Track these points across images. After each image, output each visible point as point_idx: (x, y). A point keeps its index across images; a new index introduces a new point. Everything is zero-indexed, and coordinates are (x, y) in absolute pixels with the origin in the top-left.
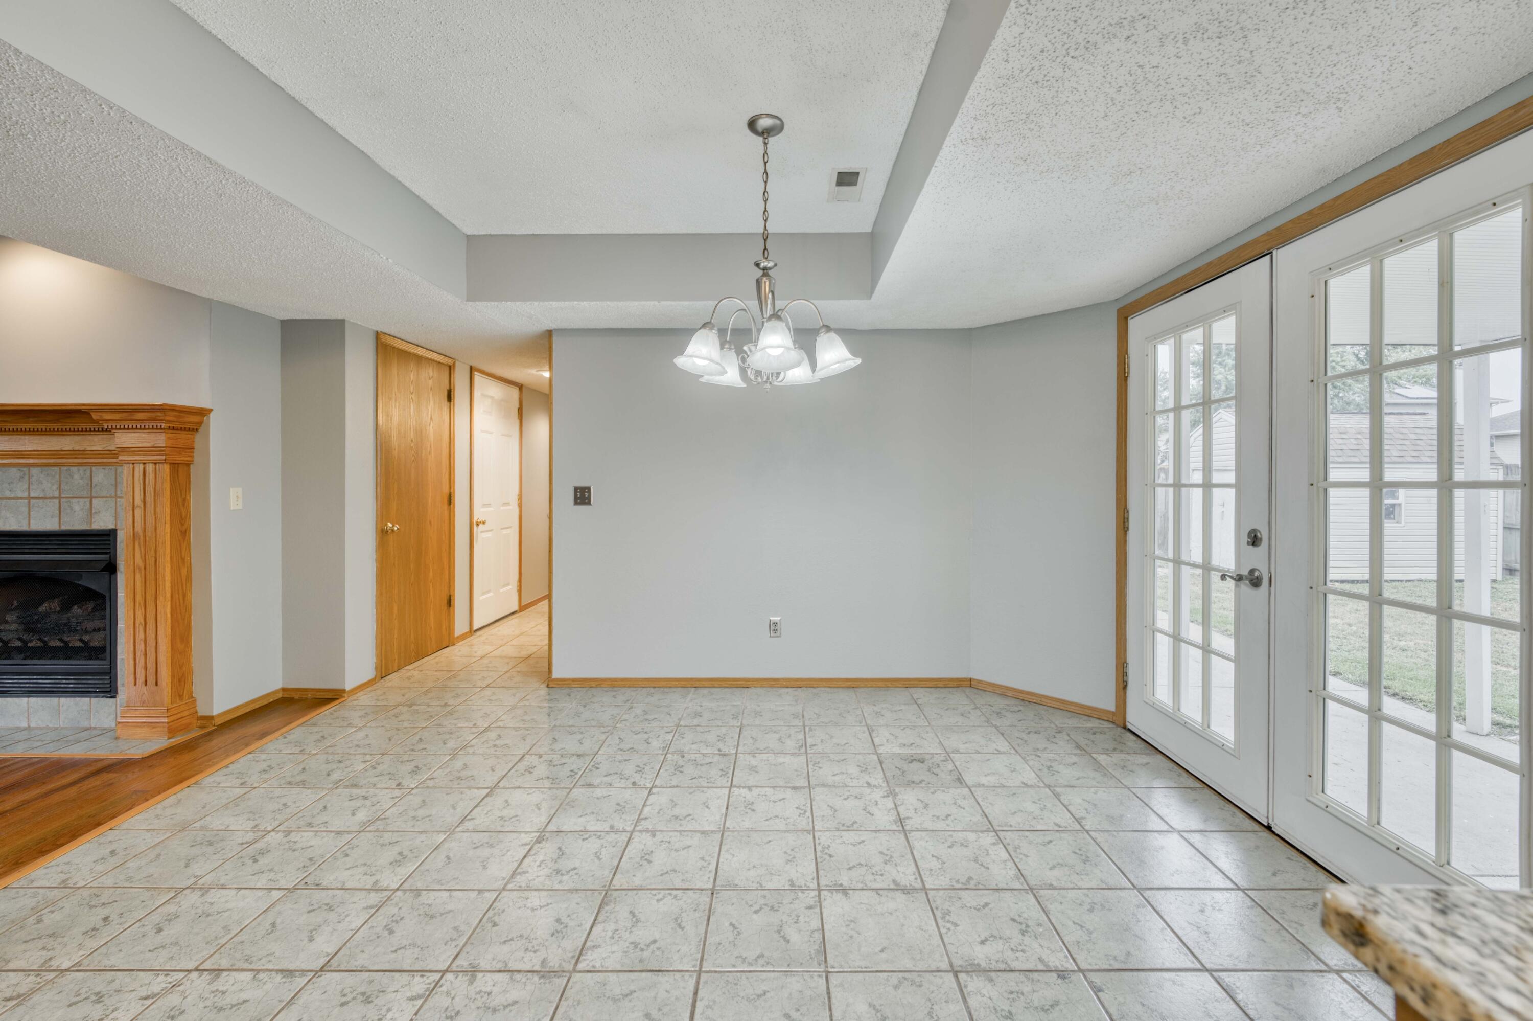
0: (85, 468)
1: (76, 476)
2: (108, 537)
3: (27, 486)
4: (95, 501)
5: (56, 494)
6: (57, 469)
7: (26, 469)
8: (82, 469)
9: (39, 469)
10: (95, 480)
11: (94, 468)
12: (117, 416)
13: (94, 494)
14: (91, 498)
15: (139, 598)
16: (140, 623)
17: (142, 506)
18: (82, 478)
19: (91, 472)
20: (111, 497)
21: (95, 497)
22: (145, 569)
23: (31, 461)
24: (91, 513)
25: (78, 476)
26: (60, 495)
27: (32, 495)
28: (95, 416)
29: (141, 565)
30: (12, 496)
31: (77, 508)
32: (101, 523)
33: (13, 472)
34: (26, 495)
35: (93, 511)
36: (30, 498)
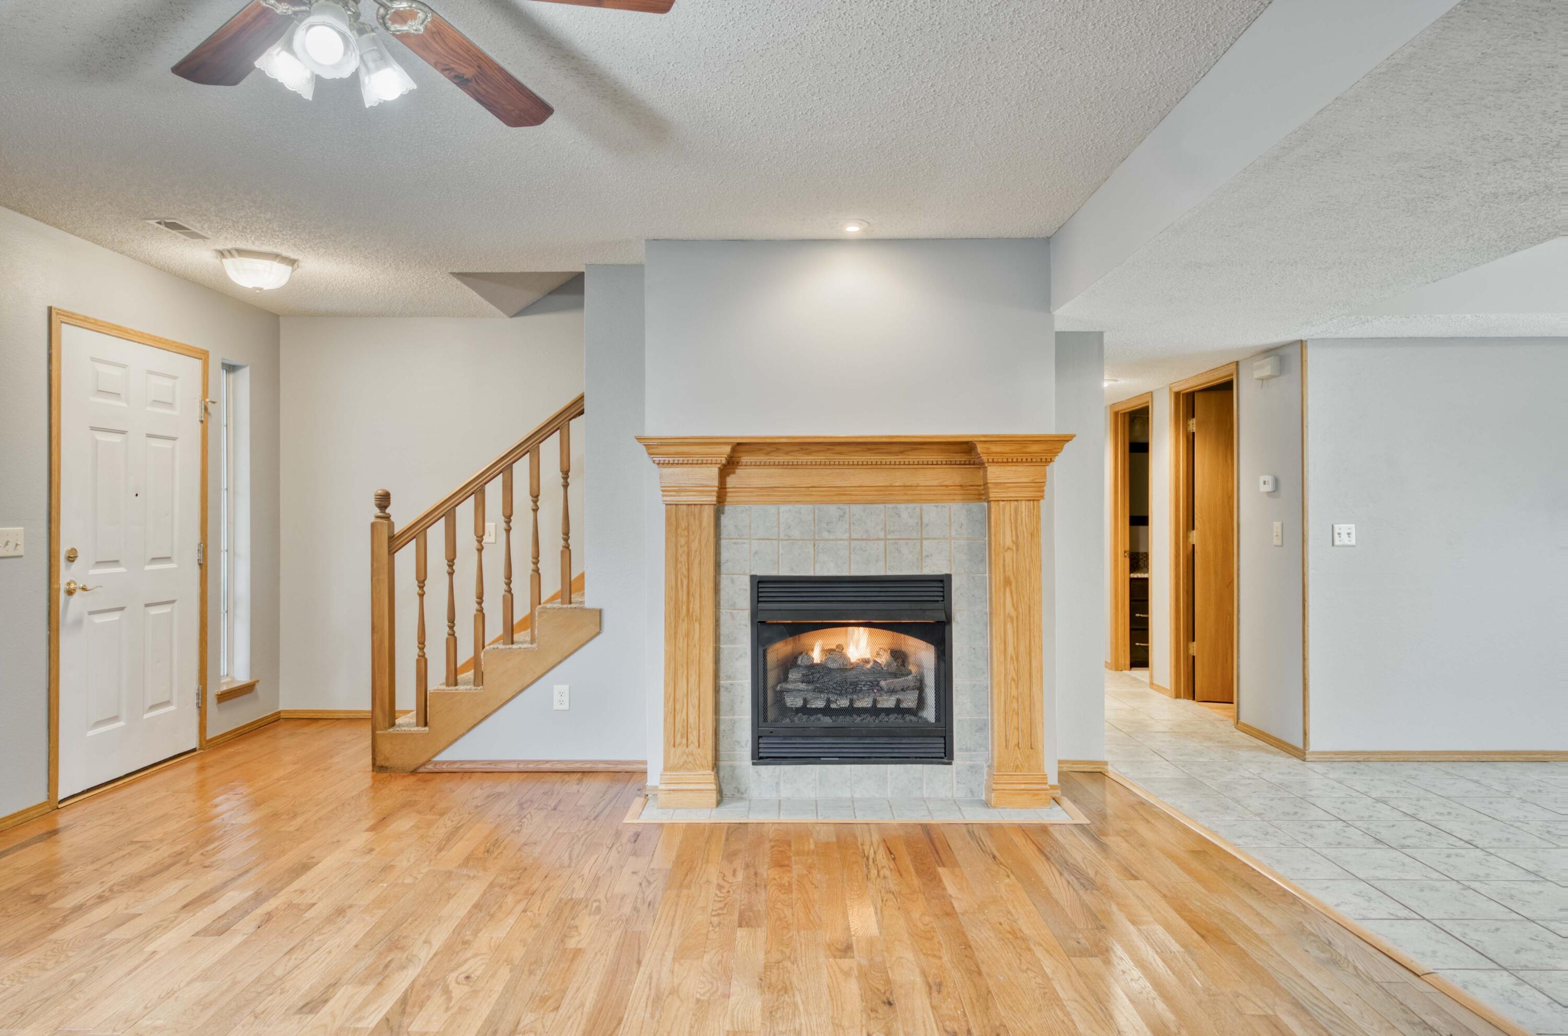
0: (914, 505)
1: (905, 515)
2: (942, 583)
3: (847, 526)
4: (925, 542)
5: (881, 534)
6: (882, 506)
7: (846, 506)
8: (911, 506)
9: (861, 506)
10: (925, 520)
11: (925, 506)
12: (1007, 448)
13: (925, 536)
15: (1010, 649)
16: (1013, 679)
17: (1014, 548)
18: (911, 516)
19: (921, 510)
20: (944, 538)
21: (926, 539)
23: (851, 497)
24: (922, 556)
25: (907, 512)
26: (886, 536)
27: (854, 536)
28: (978, 448)
29: (1014, 614)
30: (831, 537)
31: (905, 550)
32: (933, 568)
33: (832, 510)
34: (846, 536)
35: (924, 554)
36: (851, 539)
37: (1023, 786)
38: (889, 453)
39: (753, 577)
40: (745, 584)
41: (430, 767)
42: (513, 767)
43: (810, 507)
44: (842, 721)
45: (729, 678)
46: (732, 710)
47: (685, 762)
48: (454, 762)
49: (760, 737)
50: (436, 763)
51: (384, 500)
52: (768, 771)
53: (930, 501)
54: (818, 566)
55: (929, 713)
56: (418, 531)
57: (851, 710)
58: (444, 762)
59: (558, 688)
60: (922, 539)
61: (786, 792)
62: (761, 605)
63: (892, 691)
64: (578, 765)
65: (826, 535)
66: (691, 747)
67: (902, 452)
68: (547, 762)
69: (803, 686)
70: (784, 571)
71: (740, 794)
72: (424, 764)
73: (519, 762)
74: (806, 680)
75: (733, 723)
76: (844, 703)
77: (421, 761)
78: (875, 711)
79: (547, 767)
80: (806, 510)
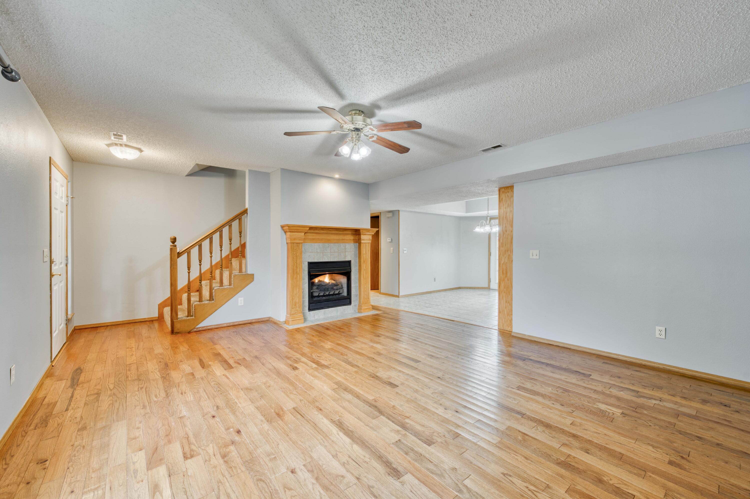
1: (342, 246)
2: (349, 262)
3: (330, 249)
4: (346, 253)
5: (337, 251)
6: (337, 244)
8: (343, 244)
9: (333, 244)
10: (346, 247)
12: (366, 231)
17: (366, 254)
19: (345, 245)
23: (331, 242)
24: (345, 256)
25: (342, 245)
31: (342, 255)
32: (347, 259)
33: (327, 245)
34: (330, 251)
36: (331, 252)
37: (367, 307)
38: (340, 231)
39: (308, 262)
40: (307, 264)
41: (195, 330)
42: (225, 325)
43: (322, 244)
44: (327, 298)
47: (296, 313)
48: (204, 327)
49: (310, 304)
50: (197, 328)
51: (174, 240)
52: (312, 312)
53: (347, 243)
54: (323, 259)
55: (345, 294)
56: (188, 251)
57: (329, 295)
58: (200, 328)
59: (240, 299)
60: (345, 252)
61: (316, 317)
62: (311, 270)
63: (337, 289)
64: (246, 322)
65: (325, 251)
66: (297, 308)
67: (343, 231)
68: (236, 322)
69: (317, 290)
70: (316, 260)
71: (307, 319)
72: (193, 329)
73: (227, 324)
74: (317, 289)
75: (305, 301)
76: (327, 293)
77: (192, 328)
78: (334, 294)
79: (237, 323)
80: (321, 245)
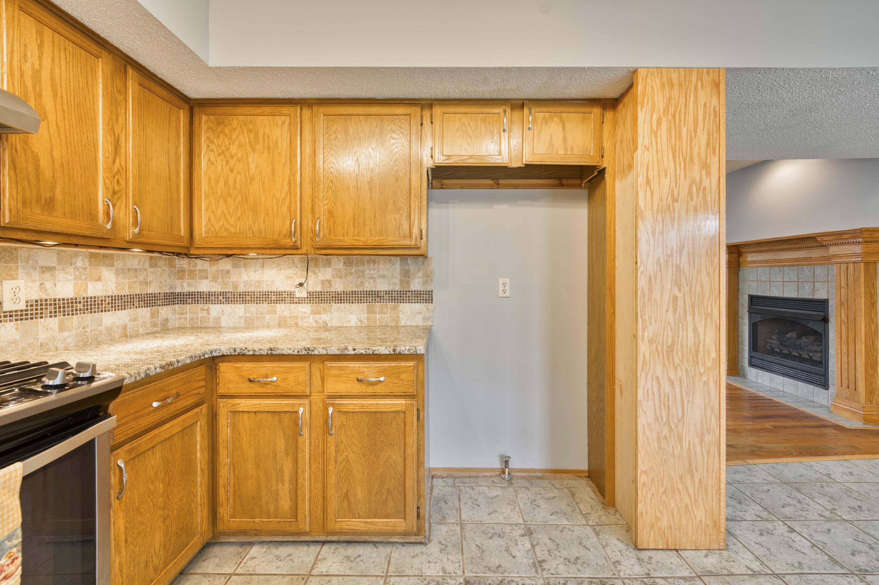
0: (811, 266)
1: (806, 271)
2: (823, 304)
3: (782, 276)
4: (816, 284)
5: (796, 280)
6: (796, 267)
7: (782, 268)
8: (809, 267)
9: (788, 267)
10: (816, 273)
11: (815, 267)
13: (815, 280)
14: (814, 282)
15: (844, 338)
16: (845, 353)
17: (846, 287)
18: (809, 272)
19: (814, 268)
20: (825, 282)
21: (816, 282)
22: (848, 322)
23: (784, 264)
24: (814, 290)
25: (807, 271)
26: (798, 280)
27: (785, 280)
28: (819, 239)
29: (846, 320)
30: (776, 280)
31: (807, 287)
32: (820, 295)
33: (777, 269)
34: (782, 280)
35: (815, 289)
37: (848, 408)
39: (749, 295)
40: (746, 297)
43: (768, 268)
45: (741, 332)
46: (742, 344)
49: (751, 357)
52: (754, 371)
54: (771, 292)
62: (752, 306)
65: (774, 280)
70: (759, 294)
71: (744, 376)
75: (743, 349)
80: (767, 270)
